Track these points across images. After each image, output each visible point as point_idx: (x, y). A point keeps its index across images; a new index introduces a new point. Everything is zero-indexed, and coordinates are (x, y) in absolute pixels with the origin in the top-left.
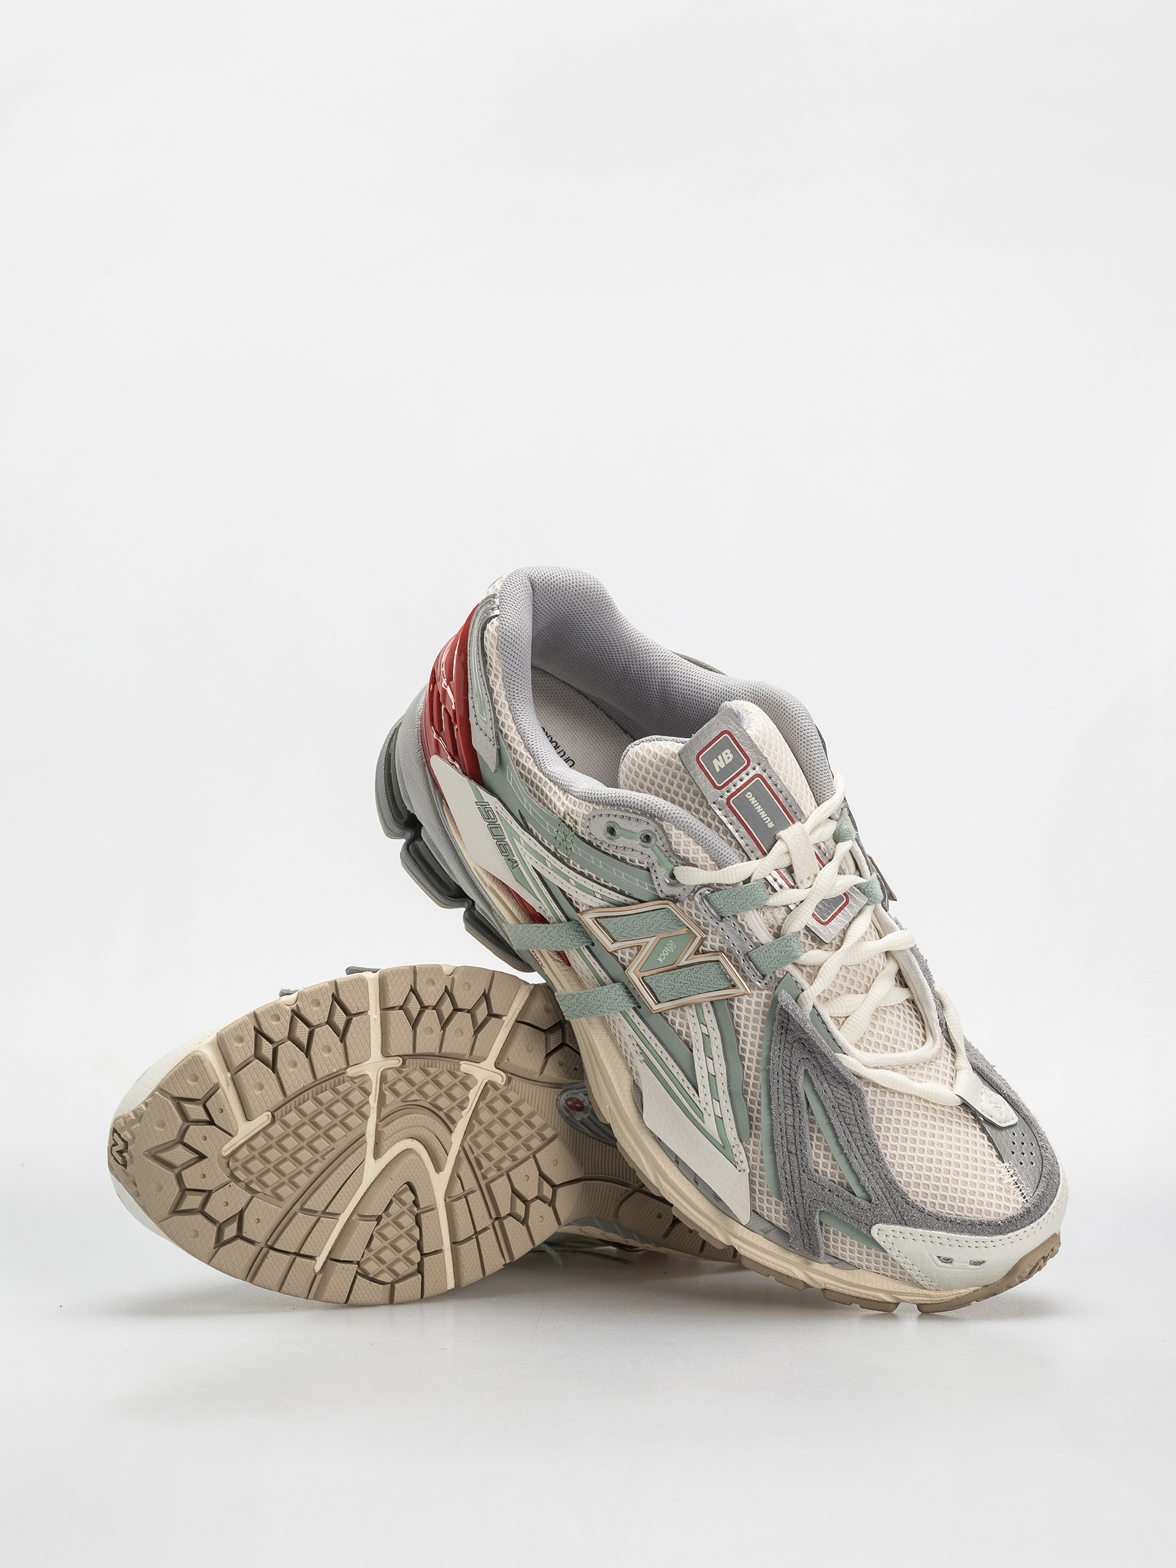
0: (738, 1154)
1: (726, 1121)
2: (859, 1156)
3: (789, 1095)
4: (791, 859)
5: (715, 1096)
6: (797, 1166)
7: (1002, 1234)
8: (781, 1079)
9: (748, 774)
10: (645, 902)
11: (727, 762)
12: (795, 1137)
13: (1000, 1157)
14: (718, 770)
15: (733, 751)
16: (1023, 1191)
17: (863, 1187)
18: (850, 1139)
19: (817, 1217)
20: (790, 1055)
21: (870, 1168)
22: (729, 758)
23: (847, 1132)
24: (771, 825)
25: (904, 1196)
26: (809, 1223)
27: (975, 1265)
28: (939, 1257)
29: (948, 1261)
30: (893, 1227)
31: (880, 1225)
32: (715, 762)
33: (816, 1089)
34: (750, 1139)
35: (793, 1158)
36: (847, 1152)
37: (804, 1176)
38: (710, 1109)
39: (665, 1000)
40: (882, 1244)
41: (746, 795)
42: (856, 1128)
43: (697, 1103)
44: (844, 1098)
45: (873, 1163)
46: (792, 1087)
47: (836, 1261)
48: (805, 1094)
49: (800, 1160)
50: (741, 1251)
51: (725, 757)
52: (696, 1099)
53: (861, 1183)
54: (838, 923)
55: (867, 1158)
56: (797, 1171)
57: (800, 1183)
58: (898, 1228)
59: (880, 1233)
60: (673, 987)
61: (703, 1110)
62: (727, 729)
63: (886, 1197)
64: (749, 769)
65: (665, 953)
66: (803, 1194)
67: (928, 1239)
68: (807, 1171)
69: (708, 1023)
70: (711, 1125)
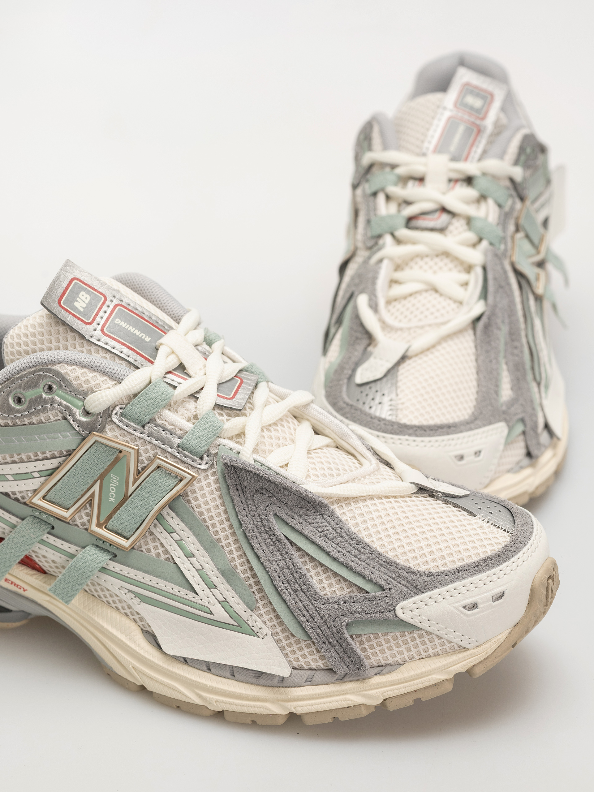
0: (254, 624)
1: (231, 601)
2: (354, 559)
3: (271, 543)
4: (177, 356)
5: (212, 586)
6: (307, 599)
7: (505, 561)
8: (258, 534)
9: (108, 306)
10: (75, 449)
11: (87, 301)
12: (294, 576)
13: (471, 514)
14: (82, 310)
15: (88, 292)
16: (504, 528)
17: (371, 581)
18: (340, 549)
19: (345, 632)
20: (255, 509)
21: (369, 563)
22: (86, 298)
23: (334, 545)
24: (148, 339)
25: (409, 571)
26: (341, 641)
27: (498, 600)
28: (465, 607)
29: (474, 606)
30: (412, 600)
31: (402, 604)
32: (76, 304)
33: (290, 524)
34: (258, 605)
35: (301, 595)
36: (342, 560)
37: (318, 604)
38: (212, 599)
39: (131, 533)
40: (411, 621)
41: (116, 322)
42: (341, 538)
43: (200, 602)
44: (317, 520)
45: (368, 558)
46: (270, 536)
47: (381, 668)
48: (284, 535)
49: (307, 593)
50: (299, 711)
51: (83, 298)
52: (197, 599)
53: (367, 578)
54: (242, 395)
55: (363, 557)
56: (309, 603)
57: (317, 611)
58: (417, 598)
59: (405, 611)
60: (133, 515)
61: (207, 605)
62: (74, 277)
63: (393, 579)
64: (108, 303)
65: (113, 490)
66: (324, 619)
67: (447, 595)
68: (317, 598)
69: (176, 528)
70: (220, 613)
